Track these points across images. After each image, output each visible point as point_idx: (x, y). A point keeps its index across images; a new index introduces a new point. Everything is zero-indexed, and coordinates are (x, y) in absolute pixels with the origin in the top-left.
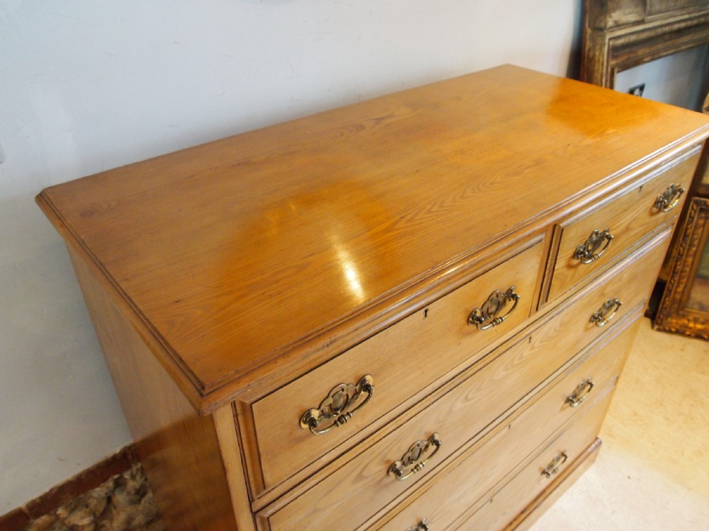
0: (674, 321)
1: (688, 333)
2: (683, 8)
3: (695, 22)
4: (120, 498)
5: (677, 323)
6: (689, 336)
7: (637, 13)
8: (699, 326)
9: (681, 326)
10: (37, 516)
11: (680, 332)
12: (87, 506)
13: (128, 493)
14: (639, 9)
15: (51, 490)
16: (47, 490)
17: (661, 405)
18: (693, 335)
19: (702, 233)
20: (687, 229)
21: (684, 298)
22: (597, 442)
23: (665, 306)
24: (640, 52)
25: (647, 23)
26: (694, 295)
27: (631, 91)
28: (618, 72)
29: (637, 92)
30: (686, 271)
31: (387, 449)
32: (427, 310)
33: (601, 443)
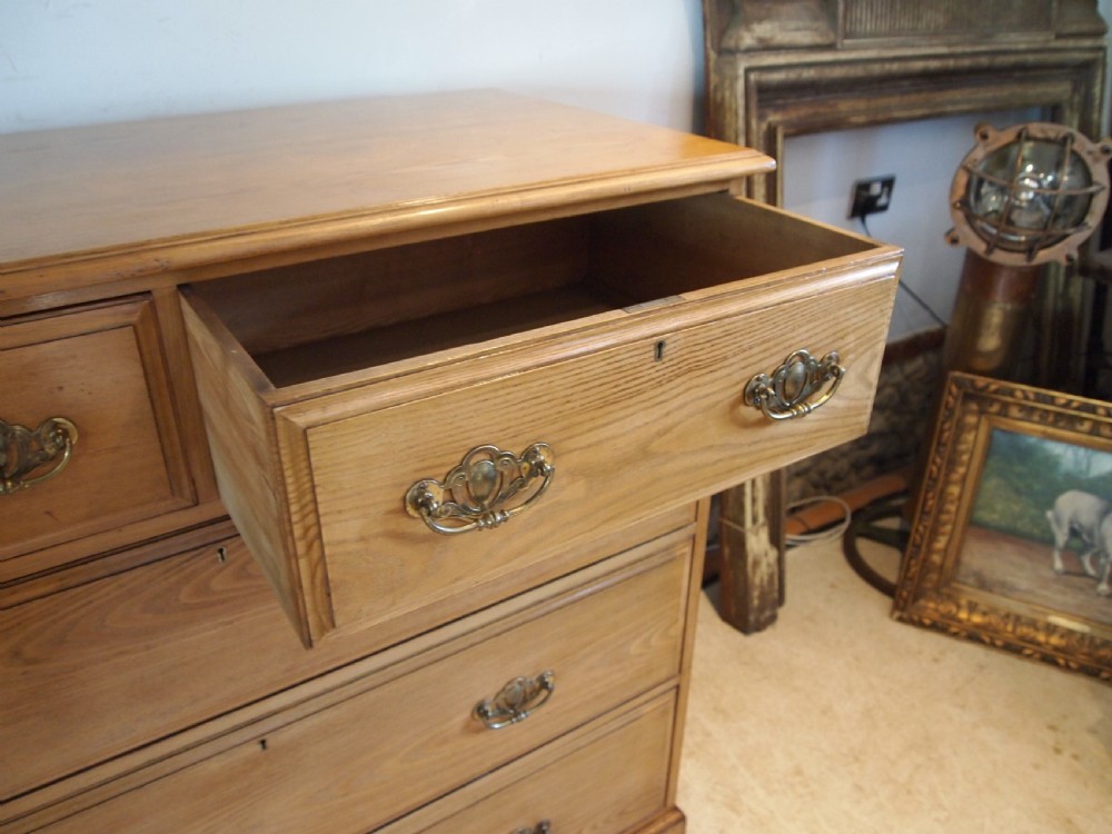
0: (931, 605)
1: (954, 630)
2: (936, 34)
3: (966, 63)
5: (936, 610)
6: (955, 635)
7: (816, 30)
8: (977, 619)
9: (943, 616)
11: (939, 627)
14: (822, 25)
17: (857, 759)
18: (964, 634)
19: (973, 440)
20: (942, 432)
21: (949, 563)
22: (673, 817)
23: (910, 574)
24: (845, 106)
25: (844, 49)
26: (966, 558)
27: (862, 188)
28: (786, 136)
29: (876, 189)
30: (948, 512)
33: (683, 819)
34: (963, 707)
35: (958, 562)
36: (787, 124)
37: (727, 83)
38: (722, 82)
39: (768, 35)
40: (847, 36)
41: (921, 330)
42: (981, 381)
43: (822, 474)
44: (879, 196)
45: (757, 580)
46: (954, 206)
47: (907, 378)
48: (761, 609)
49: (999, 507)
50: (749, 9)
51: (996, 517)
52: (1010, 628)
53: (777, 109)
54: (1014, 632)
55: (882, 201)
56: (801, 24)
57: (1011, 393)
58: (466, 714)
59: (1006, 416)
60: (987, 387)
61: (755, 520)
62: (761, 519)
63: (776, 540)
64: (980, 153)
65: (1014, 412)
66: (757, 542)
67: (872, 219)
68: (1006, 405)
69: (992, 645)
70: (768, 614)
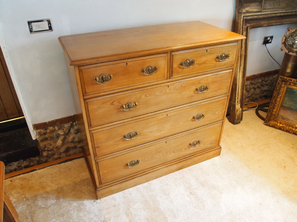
0: (272, 122)
2: (283, 8)
3: (290, 14)
4: (72, 131)
5: (273, 123)
6: (276, 128)
7: (258, 8)
8: (281, 125)
9: (274, 124)
10: (50, 126)
11: (272, 126)
12: (63, 130)
13: (74, 130)
15: (54, 120)
16: (53, 119)
17: (253, 145)
18: (278, 128)
19: (283, 90)
20: (277, 87)
21: (276, 114)
22: (219, 147)
23: (268, 116)
24: (262, 23)
25: (263, 12)
26: (280, 113)
27: (266, 38)
28: (250, 29)
29: (269, 39)
30: (277, 104)
31: (120, 100)
32: (127, 63)
33: (221, 148)
34: (276, 140)
35: (278, 114)
36: (250, 26)
37: (239, 19)
38: (238, 19)
39: (248, 10)
40: (264, 9)
41: (277, 69)
42: (285, 78)
43: (253, 98)
44: (270, 40)
45: (237, 114)
46: (282, 43)
47: (274, 79)
48: (238, 120)
49: (287, 103)
50: (245, 5)
51: (287, 105)
52: (288, 127)
53: (249, 23)
54: (288, 128)
55: (270, 41)
56: (255, 7)
57: (291, 80)
58: (192, 118)
59: (290, 85)
60: (286, 79)
61: (238, 102)
62: (239, 102)
63: (241, 107)
64: (288, 33)
65: (292, 84)
66: (238, 106)
67: (267, 45)
68: (290, 83)
69: (284, 130)
70: (239, 121)
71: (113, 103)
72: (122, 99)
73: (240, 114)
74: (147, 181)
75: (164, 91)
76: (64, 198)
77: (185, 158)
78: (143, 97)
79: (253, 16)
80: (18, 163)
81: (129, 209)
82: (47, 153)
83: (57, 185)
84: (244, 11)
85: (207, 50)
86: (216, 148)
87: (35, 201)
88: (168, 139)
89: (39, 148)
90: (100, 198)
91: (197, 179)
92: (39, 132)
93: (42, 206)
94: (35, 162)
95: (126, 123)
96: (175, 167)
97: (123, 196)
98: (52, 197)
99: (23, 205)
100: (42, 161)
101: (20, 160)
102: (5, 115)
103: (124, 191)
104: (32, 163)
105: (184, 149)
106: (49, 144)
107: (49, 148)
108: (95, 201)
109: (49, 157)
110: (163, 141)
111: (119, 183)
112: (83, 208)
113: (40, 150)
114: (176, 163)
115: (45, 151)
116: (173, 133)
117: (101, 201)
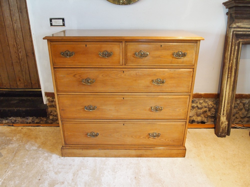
22: (184, 148)
31: (81, 74)
32: (86, 45)
33: (186, 149)
37: (229, 33)
45: (222, 127)
48: (222, 133)
58: (149, 108)
61: (223, 114)
66: (223, 119)
70: (224, 134)
71: (76, 76)
72: (82, 74)
73: (226, 127)
74: (106, 156)
75: (119, 75)
76: (43, 148)
77: (144, 147)
78: (101, 76)
79: (246, 32)
80: (33, 119)
81: (79, 171)
82: (53, 117)
83: (45, 139)
84: (234, 26)
85: (161, 46)
86: (179, 148)
87: (25, 144)
88: (126, 122)
89: (47, 111)
90: (64, 156)
91: (149, 169)
92: (48, 99)
93: (27, 148)
94: (44, 122)
95: (87, 96)
96: (133, 152)
97: (81, 161)
98: (36, 145)
99: (17, 144)
100: (48, 122)
101: (34, 116)
102: (37, 85)
103: (84, 157)
104: (42, 122)
105: (143, 137)
106: (54, 111)
107: (54, 113)
108: (60, 157)
109: (54, 121)
110: (121, 123)
111: (80, 149)
112: (49, 159)
113: (48, 114)
114: (135, 149)
115: (51, 115)
116: (130, 117)
117: (64, 158)
